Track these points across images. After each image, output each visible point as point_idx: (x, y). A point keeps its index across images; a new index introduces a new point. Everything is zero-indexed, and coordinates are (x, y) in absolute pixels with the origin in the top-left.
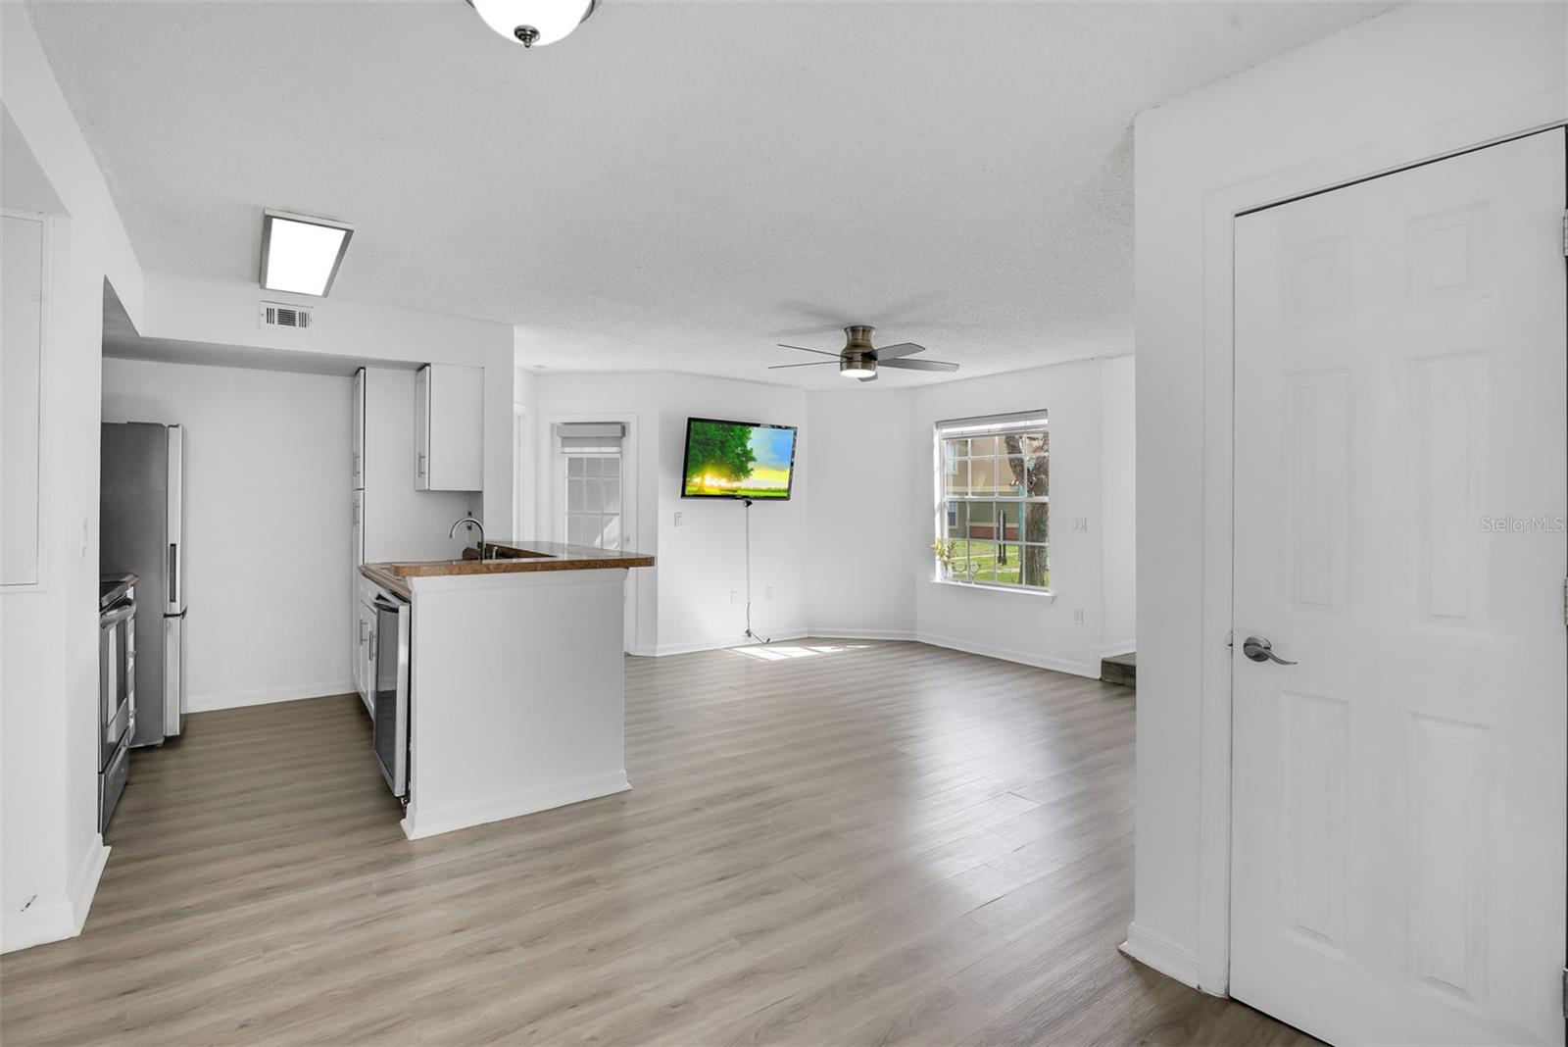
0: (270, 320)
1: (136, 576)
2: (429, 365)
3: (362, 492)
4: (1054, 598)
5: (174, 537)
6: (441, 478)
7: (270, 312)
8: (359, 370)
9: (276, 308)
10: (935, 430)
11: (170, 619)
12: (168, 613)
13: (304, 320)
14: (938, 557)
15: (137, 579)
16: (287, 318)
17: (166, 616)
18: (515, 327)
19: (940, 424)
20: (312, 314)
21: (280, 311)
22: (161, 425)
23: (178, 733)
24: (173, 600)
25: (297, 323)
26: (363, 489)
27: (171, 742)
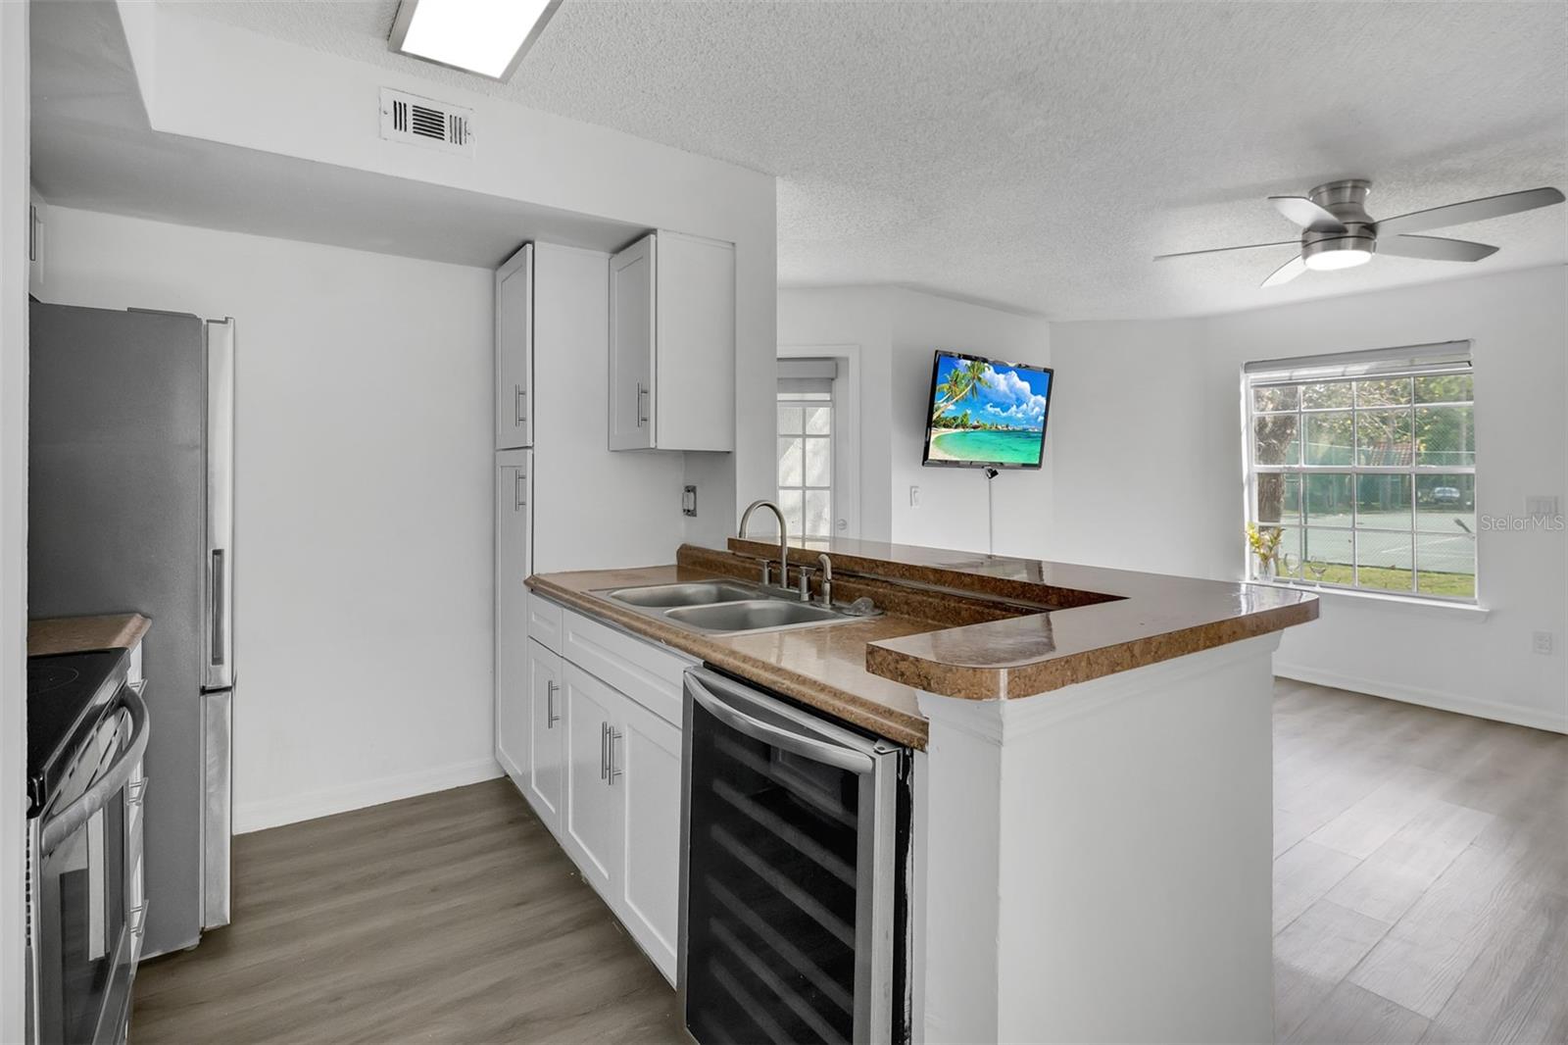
0: (399, 123)
1: (146, 617)
2: (653, 231)
3: (529, 451)
5: (222, 539)
6: (673, 431)
7: (399, 109)
8: (524, 244)
9: (411, 103)
11: (211, 698)
12: (209, 686)
13: (460, 134)
15: (149, 622)
16: (429, 123)
17: (204, 691)
18: (779, 180)
19: (1250, 366)
20: (472, 124)
21: (417, 110)
22: (195, 317)
23: (229, 922)
24: (217, 660)
25: (447, 133)
26: (531, 448)
27: (213, 941)
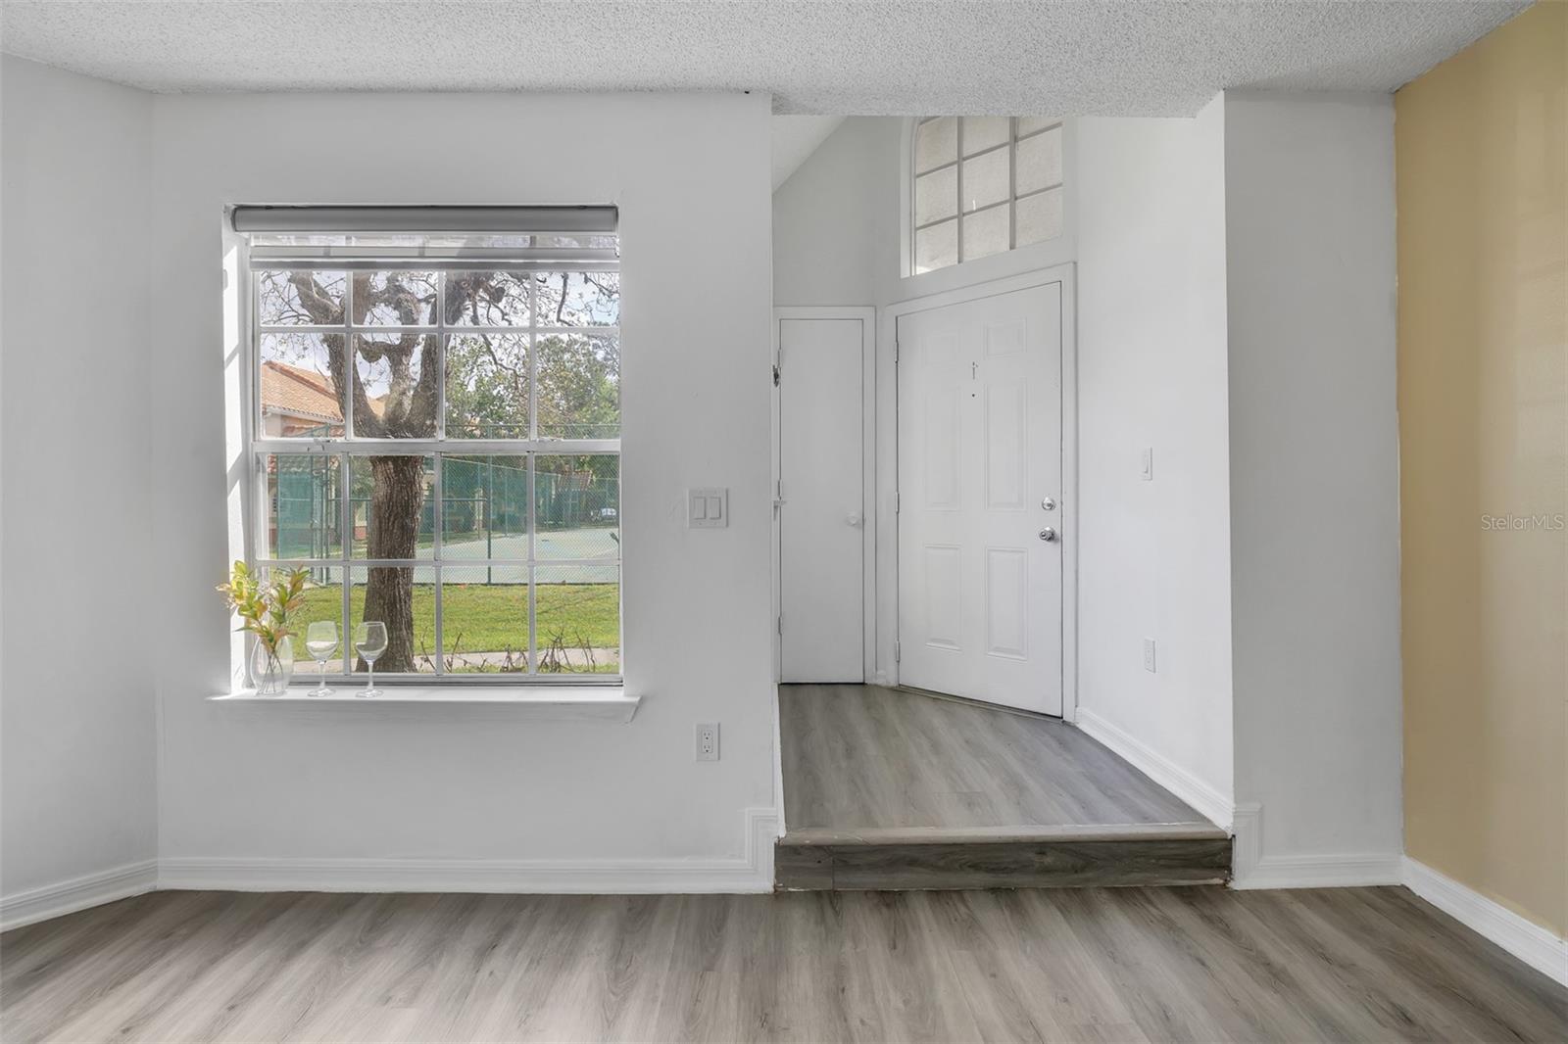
4: (638, 707)
10: (227, 232)
14: (237, 621)
19: (242, 215)
